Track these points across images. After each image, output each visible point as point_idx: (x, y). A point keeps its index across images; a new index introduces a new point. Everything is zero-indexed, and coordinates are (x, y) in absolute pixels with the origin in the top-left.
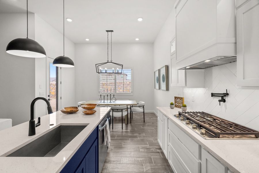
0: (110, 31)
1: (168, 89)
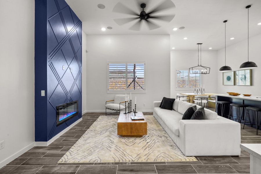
1: (251, 85)
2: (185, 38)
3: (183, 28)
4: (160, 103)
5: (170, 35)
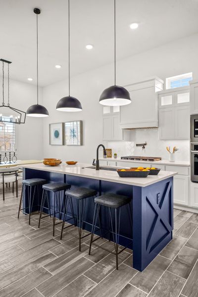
0: (6, 61)
1: (82, 144)
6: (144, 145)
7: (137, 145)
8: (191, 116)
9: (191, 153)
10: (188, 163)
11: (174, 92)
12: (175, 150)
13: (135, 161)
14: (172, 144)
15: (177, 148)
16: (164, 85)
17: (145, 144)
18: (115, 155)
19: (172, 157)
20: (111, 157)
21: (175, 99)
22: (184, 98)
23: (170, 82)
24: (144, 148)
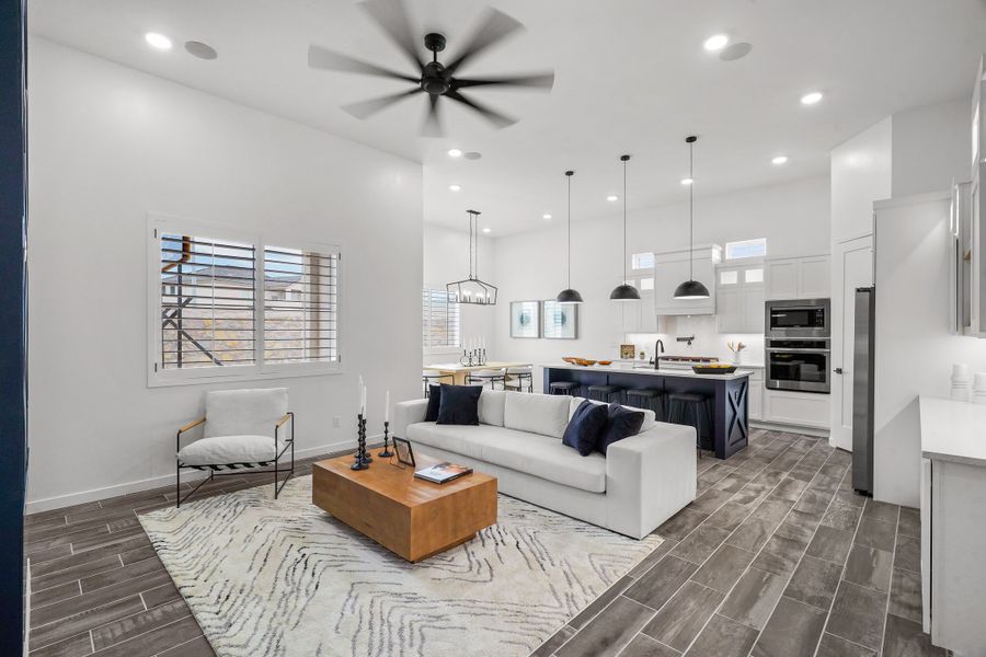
0: (474, 213)
1: (577, 337)
2: (455, 188)
3: (475, 156)
4: (422, 405)
5: (424, 167)
6: (689, 340)
7: (678, 340)
8: (766, 303)
9: (766, 351)
10: (762, 364)
11: (741, 266)
12: (741, 347)
13: (680, 362)
14: (736, 339)
15: (743, 344)
16: (723, 253)
17: (692, 338)
18: (642, 354)
19: (737, 357)
20: (633, 357)
21: (741, 277)
22: (754, 276)
23: (734, 251)
24: (690, 343)
